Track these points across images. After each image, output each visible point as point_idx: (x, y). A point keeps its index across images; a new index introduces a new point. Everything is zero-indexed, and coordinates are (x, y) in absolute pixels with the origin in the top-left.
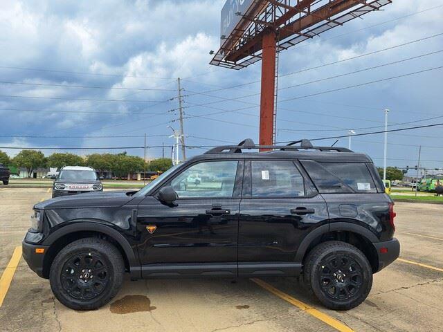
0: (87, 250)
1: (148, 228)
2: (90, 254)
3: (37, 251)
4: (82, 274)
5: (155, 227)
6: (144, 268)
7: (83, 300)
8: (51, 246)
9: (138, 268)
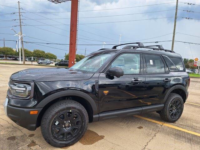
0: (69, 108)
1: (105, 92)
2: (71, 111)
3: (32, 113)
4: (64, 124)
5: (108, 92)
6: (101, 115)
7: (66, 141)
8: (43, 108)
9: (97, 116)
